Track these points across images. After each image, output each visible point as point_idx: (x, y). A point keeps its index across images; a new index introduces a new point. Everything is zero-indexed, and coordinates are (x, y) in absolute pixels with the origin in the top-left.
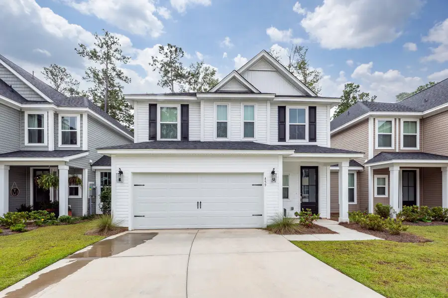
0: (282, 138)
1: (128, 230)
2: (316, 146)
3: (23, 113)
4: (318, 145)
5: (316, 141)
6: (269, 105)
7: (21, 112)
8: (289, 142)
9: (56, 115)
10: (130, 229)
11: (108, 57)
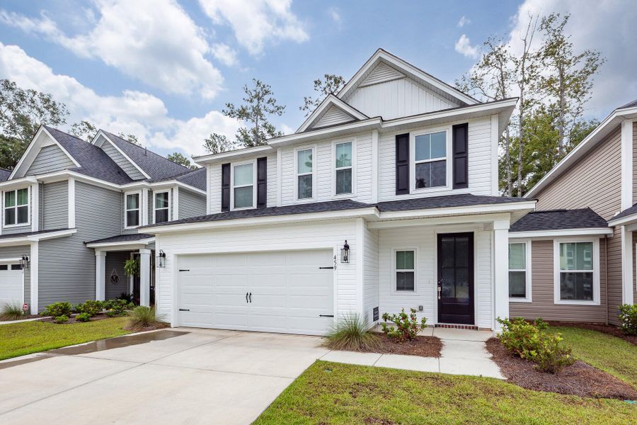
0: (402, 187)
1: (170, 327)
2: (469, 195)
3: (123, 194)
4: (472, 194)
5: (467, 187)
6: (375, 136)
7: (121, 193)
8: (415, 193)
9: (150, 192)
10: (172, 326)
11: (257, 112)
